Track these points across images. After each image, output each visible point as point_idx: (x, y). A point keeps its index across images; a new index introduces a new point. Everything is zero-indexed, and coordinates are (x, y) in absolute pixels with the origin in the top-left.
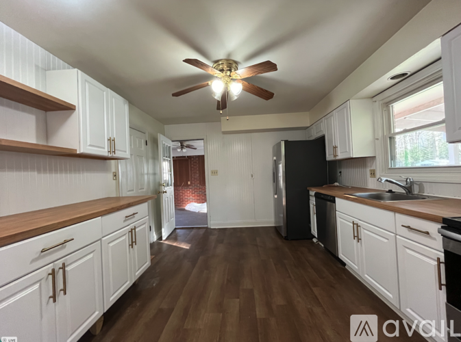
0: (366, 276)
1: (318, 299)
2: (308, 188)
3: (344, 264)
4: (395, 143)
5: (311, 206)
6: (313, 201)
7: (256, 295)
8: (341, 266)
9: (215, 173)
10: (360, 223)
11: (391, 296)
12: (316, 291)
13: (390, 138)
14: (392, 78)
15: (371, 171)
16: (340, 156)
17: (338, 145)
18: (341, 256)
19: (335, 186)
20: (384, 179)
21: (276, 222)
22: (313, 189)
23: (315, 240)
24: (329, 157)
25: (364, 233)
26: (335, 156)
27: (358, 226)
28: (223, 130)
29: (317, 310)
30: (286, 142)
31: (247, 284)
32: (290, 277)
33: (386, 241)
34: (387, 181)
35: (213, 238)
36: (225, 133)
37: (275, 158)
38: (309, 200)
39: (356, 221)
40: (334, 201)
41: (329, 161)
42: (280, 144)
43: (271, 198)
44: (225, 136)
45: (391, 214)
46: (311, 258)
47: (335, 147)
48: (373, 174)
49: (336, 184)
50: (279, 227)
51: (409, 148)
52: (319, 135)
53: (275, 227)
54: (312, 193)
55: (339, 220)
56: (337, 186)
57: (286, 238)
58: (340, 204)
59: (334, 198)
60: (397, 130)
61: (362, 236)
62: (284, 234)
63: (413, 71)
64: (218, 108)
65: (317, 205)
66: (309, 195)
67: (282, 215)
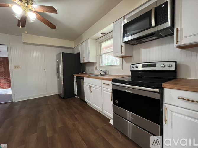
0: (93, 104)
1: (77, 119)
2: (73, 75)
3: (86, 103)
4: (102, 57)
5: (75, 82)
6: (75, 80)
7: (47, 127)
8: (85, 104)
9: (17, 67)
10: (92, 85)
11: (100, 108)
12: (76, 116)
13: (101, 55)
14: (102, 34)
15: (95, 67)
16: (86, 61)
17: (85, 56)
18: (86, 100)
19: (84, 73)
20: (99, 69)
21: (58, 92)
22: (75, 75)
23: (76, 97)
24: (82, 62)
25: (93, 89)
26: (84, 61)
27: (91, 87)
28: (23, 42)
29: (76, 123)
30: (63, 53)
31: (41, 124)
32: (65, 114)
33: (99, 90)
34: (100, 70)
35: (17, 107)
36: (24, 43)
37: (57, 61)
38: (74, 79)
39: (90, 85)
40: (83, 79)
41: (82, 63)
42: (60, 54)
43: (56, 80)
44: (25, 45)
45: (100, 80)
46: (75, 104)
47: (84, 57)
48: (96, 68)
49: (84, 72)
50: (60, 94)
51: (107, 62)
52: (78, 52)
53: (58, 94)
54: (75, 77)
55: (85, 86)
56: (85, 73)
57: (64, 98)
58: (85, 79)
59: (83, 77)
60: (103, 53)
61: (92, 90)
62: (62, 96)
63: (107, 33)
64: (19, 25)
65: (77, 82)
66: (73, 78)
67: (62, 89)
